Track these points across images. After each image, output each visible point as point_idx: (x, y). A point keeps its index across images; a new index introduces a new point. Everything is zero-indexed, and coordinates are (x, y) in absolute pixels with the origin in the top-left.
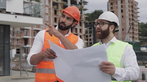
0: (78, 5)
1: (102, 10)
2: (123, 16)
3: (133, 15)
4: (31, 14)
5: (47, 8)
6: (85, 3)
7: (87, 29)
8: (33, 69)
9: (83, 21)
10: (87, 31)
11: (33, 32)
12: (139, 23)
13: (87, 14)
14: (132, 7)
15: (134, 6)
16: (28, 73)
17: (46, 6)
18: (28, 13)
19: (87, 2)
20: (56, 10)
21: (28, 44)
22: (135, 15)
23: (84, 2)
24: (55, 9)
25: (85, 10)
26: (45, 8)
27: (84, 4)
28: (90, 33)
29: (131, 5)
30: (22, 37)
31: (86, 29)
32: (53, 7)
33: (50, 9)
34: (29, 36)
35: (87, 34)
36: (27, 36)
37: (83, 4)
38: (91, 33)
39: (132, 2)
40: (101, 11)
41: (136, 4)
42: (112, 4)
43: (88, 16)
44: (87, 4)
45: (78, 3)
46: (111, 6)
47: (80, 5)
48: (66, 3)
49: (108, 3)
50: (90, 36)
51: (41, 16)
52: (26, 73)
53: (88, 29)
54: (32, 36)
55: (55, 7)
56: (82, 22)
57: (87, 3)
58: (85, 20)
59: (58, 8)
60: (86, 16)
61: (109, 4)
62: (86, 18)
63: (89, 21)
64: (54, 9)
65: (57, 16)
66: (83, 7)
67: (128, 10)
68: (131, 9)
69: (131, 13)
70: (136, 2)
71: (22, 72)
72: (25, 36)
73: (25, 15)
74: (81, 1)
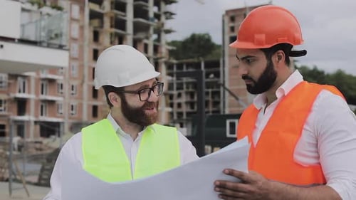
0: (152, 20)
1: (208, 34)
4: (38, 40)
5: (76, 26)
6: (168, 15)
7: (172, 80)
8: (40, 178)
9: (163, 60)
10: (172, 84)
11: (41, 82)
12: (296, 67)
13: (173, 43)
16: (29, 187)
17: (72, 20)
18: (33, 39)
20: (98, 29)
21: (27, 113)
23: (166, 13)
24: (95, 27)
25: (168, 32)
26: (70, 23)
27: (167, 18)
28: (178, 89)
30: (12, 95)
31: (170, 78)
32: (90, 24)
33: (82, 28)
34: (29, 93)
35: (171, 92)
36: (24, 92)
37: (163, 18)
38: (182, 89)
40: (207, 37)
42: (233, 19)
43: (175, 48)
44: (172, 18)
45: (151, 15)
46: (232, 25)
47: (156, 21)
48: (123, 14)
49: (223, 16)
50: (179, 95)
51: (63, 46)
52: (24, 187)
53: (175, 78)
54: (37, 94)
55: (96, 22)
56: (160, 61)
57: (173, 16)
58: (168, 57)
59: (102, 26)
60: (170, 48)
61: (227, 19)
62: (171, 53)
63: (177, 59)
64: (92, 29)
65: (100, 44)
66: (163, 25)
71: (15, 185)
72: (20, 92)
73: (23, 41)
74: (159, 9)
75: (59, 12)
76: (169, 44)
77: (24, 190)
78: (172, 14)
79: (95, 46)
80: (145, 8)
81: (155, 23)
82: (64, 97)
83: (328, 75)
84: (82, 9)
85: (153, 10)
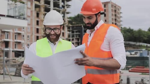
0: (61, 8)
2: (106, 21)
3: (116, 20)
4: (15, 16)
5: (29, 11)
6: (68, 6)
7: (70, 33)
8: (16, 73)
9: (66, 25)
10: (70, 35)
11: (15, 35)
12: (121, 28)
13: (70, 18)
14: (115, 11)
15: (117, 11)
16: (12, 77)
17: (28, 8)
19: (70, 5)
20: (39, 12)
21: (9, 48)
22: (118, 19)
23: (67, 5)
24: (37, 11)
25: (68, 13)
26: (27, 10)
27: (67, 8)
28: (72, 37)
29: (114, 9)
30: (3, 40)
32: (35, 10)
33: (32, 11)
34: (10, 39)
35: (69, 38)
36: (8, 38)
38: (74, 37)
39: (115, 7)
41: (119, 8)
43: (71, 20)
44: (69, 7)
45: (61, 6)
47: (63, 8)
48: (49, 6)
50: (73, 40)
54: (13, 39)
55: (37, 9)
56: (64, 25)
57: (70, 7)
58: (68, 23)
60: (69, 20)
63: (72, 25)
64: (36, 12)
65: (39, 19)
66: (66, 10)
67: (111, 15)
68: (114, 13)
69: (114, 17)
70: (119, 6)
71: (5, 76)
72: (6, 39)
73: (8, 16)
74: (64, 4)
75: (23, 4)
76: (68, 18)
77: (9, 78)
78: (69, 6)
79: (37, 19)
80: (58, 3)
81: (62, 10)
82: (24, 40)
83: (135, 31)
84: (32, 4)
85: (61, 4)
